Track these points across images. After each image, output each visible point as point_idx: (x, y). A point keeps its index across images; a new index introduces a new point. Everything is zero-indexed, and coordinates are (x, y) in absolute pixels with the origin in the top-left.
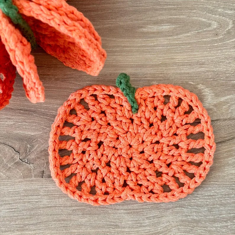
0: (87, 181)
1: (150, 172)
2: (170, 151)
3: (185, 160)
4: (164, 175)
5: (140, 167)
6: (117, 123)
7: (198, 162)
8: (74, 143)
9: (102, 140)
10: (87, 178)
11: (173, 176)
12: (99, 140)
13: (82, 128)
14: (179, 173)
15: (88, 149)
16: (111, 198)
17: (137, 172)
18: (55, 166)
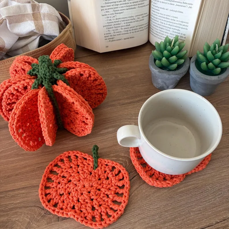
0: (55, 199)
1: (89, 205)
2: (104, 197)
3: (109, 205)
4: (96, 210)
5: (85, 201)
6: (82, 172)
7: (115, 209)
8: (56, 176)
9: (71, 179)
10: (56, 197)
11: (100, 213)
12: (69, 179)
13: (63, 170)
14: (104, 212)
15: (62, 182)
16: (62, 212)
17: (82, 203)
18: (42, 184)
